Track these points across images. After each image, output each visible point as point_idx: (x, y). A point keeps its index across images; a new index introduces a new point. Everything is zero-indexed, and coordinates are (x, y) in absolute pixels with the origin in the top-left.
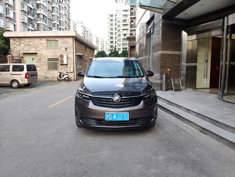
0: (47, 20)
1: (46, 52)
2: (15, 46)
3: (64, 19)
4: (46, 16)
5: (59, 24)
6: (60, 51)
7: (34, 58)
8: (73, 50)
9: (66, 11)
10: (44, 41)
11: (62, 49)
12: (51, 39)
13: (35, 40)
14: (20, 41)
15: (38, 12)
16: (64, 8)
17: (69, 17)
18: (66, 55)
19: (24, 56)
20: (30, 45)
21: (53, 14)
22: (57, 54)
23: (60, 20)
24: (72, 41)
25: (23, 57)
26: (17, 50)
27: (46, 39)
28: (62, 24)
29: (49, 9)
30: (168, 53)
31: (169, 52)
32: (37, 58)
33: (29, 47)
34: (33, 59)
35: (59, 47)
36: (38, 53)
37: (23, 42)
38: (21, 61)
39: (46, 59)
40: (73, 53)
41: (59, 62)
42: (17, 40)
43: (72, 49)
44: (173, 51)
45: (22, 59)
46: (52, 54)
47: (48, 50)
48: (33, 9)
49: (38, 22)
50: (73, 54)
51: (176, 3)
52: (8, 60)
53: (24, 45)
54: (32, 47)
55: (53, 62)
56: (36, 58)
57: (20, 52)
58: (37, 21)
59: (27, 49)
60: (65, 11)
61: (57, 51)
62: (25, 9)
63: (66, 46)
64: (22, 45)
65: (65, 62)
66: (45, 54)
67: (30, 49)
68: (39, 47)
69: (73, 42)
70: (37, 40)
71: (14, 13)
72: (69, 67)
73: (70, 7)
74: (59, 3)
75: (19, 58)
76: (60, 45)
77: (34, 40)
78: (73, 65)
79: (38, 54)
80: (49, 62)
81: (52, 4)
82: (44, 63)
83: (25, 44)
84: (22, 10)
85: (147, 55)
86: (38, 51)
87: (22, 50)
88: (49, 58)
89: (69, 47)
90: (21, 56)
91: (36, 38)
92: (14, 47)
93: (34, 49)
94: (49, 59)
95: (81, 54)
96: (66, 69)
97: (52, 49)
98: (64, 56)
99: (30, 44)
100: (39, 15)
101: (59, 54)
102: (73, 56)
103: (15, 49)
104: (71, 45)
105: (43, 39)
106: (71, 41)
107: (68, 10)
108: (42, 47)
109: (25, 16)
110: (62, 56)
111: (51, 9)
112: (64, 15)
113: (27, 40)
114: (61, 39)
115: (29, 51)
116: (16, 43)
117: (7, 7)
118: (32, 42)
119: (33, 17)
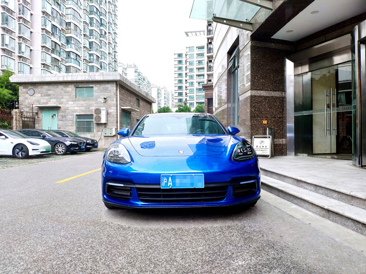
0: (80, 61)
1: (74, 105)
2: (27, 95)
3: (108, 60)
4: (80, 55)
5: (100, 68)
6: (96, 103)
7: (55, 115)
8: (117, 101)
9: (111, 49)
10: (71, 89)
11: (99, 100)
12: (83, 86)
13: (58, 87)
14: (35, 89)
15: (67, 50)
16: (107, 43)
17: (115, 57)
18: (104, 108)
19: (39, 112)
20: (49, 95)
21: (90, 52)
22: (91, 109)
23: (101, 62)
24: (115, 88)
25: (37, 113)
26: (30, 102)
27: (75, 86)
28: (104, 68)
29: (85, 46)
30: (262, 95)
31: (263, 93)
32: (60, 114)
33: (47, 97)
34: (53, 117)
35: (94, 97)
36: (61, 106)
37: (39, 90)
38: (34, 118)
39: (73, 115)
40: (117, 106)
41: (94, 120)
42: (30, 87)
43: (115, 99)
44: (271, 91)
45: (36, 117)
46: (84, 108)
47: (77, 102)
48: (60, 45)
49: (67, 64)
50: (115, 108)
51: (272, 10)
52: (14, 116)
54: (52, 98)
55: (84, 120)
56: (58, 114)
57: (34, 106)
58: (66, 62)
59: (45, 101)
60: (109, 47)
61: (91, 102)
62: (49, 45)
63: (106, 95)
64: (38, 95)
65: (103, 121)
66: (72, 108)
67: (49, 101)
68: (62, 98)
69: (117, 90)
70: (61, 87)
71: (31, 50)
72: (110, 127)
73: (116, 43)
74: (101, 37)
75: (31, 114)
76: (95, 94)
77: (55, 87)
78: (115, 124)
79: (62, 109)
80: (77, 120)
81: (90, 38)
82: (71, 122)
83: (41, 94)
84: (43, 47)
85: (230, 102)
86: (62, 103)
87: (37, 103)
88: (78, 114)
89: (110, 97)
90: (35, 111)
91: (58, 84)
92: (24, 98)
93: (55, 100)
94: (79, 116)
95: (130, 108)
96: (104, 130)
97: (83, 101)
98: (102, 111)
99: (49, 93)
100: (68, 53)
101: (93, 108)
102: (115, 111)
103: (27, 100)
104: (113, 94)
105: (70, 86)
106: (112, 88)
107: (113, 47)
108: (68, 97)
109: (47, 55)
110: (98, 111)
111: (88, 46)
112: (108, 54)
113: (46, 87)
114: (98, 85)
115: (47, 104)
116: (29, 92)
117: (21, 42)
118: (52, 90)
119: (59, 56)
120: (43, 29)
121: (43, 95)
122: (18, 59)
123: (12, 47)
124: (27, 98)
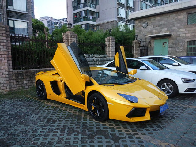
1: (186, 32)
2: (142, 28)
7: (165, 43)
10: (183, 16)
13: (169, 17)
14: (148, 22)
19: (152, 41)
20: (160, 25)
25: (150, 42)
26: (144, 33)
27: (187, 13)
32: (171, 41)
33: (159, 28)
34: (163, 44)
36: (172, 34)
37: (152, 22)
38: (147, 47)
39: (184, 42)
42: (145, 20)
45: (149, 45)
47: (189, 28)
52: (134, 46)
53: (152, 26)
54: (163, 28)
56: (169, 42)
57: (147, 37)
59: (157, 31)
64: (151, 27)
66: (184, 35)
67: (161, 31)
68: (174, 26)
70: (172, 16)
75: (145, 43)
77: (167, 17)
79: (173, 36)
80: (188, 46)
82: (181, 48)
83: (154, 25)
86: (173, 31)
87: (150, 34)
88: (190, 40)
90: (148, 41)
91: (170, 14)
92: (139, 31)
93: (166, 29)
99: (161, 23)
103: (141, 32)
105: (182, 14)
108: (179, 25)
113: (158, 18)
115: (159, 33)
116: (143, 25)
118: (164, 20)
119: (151, 4)
121: (155, 26)
124: (141, 31)
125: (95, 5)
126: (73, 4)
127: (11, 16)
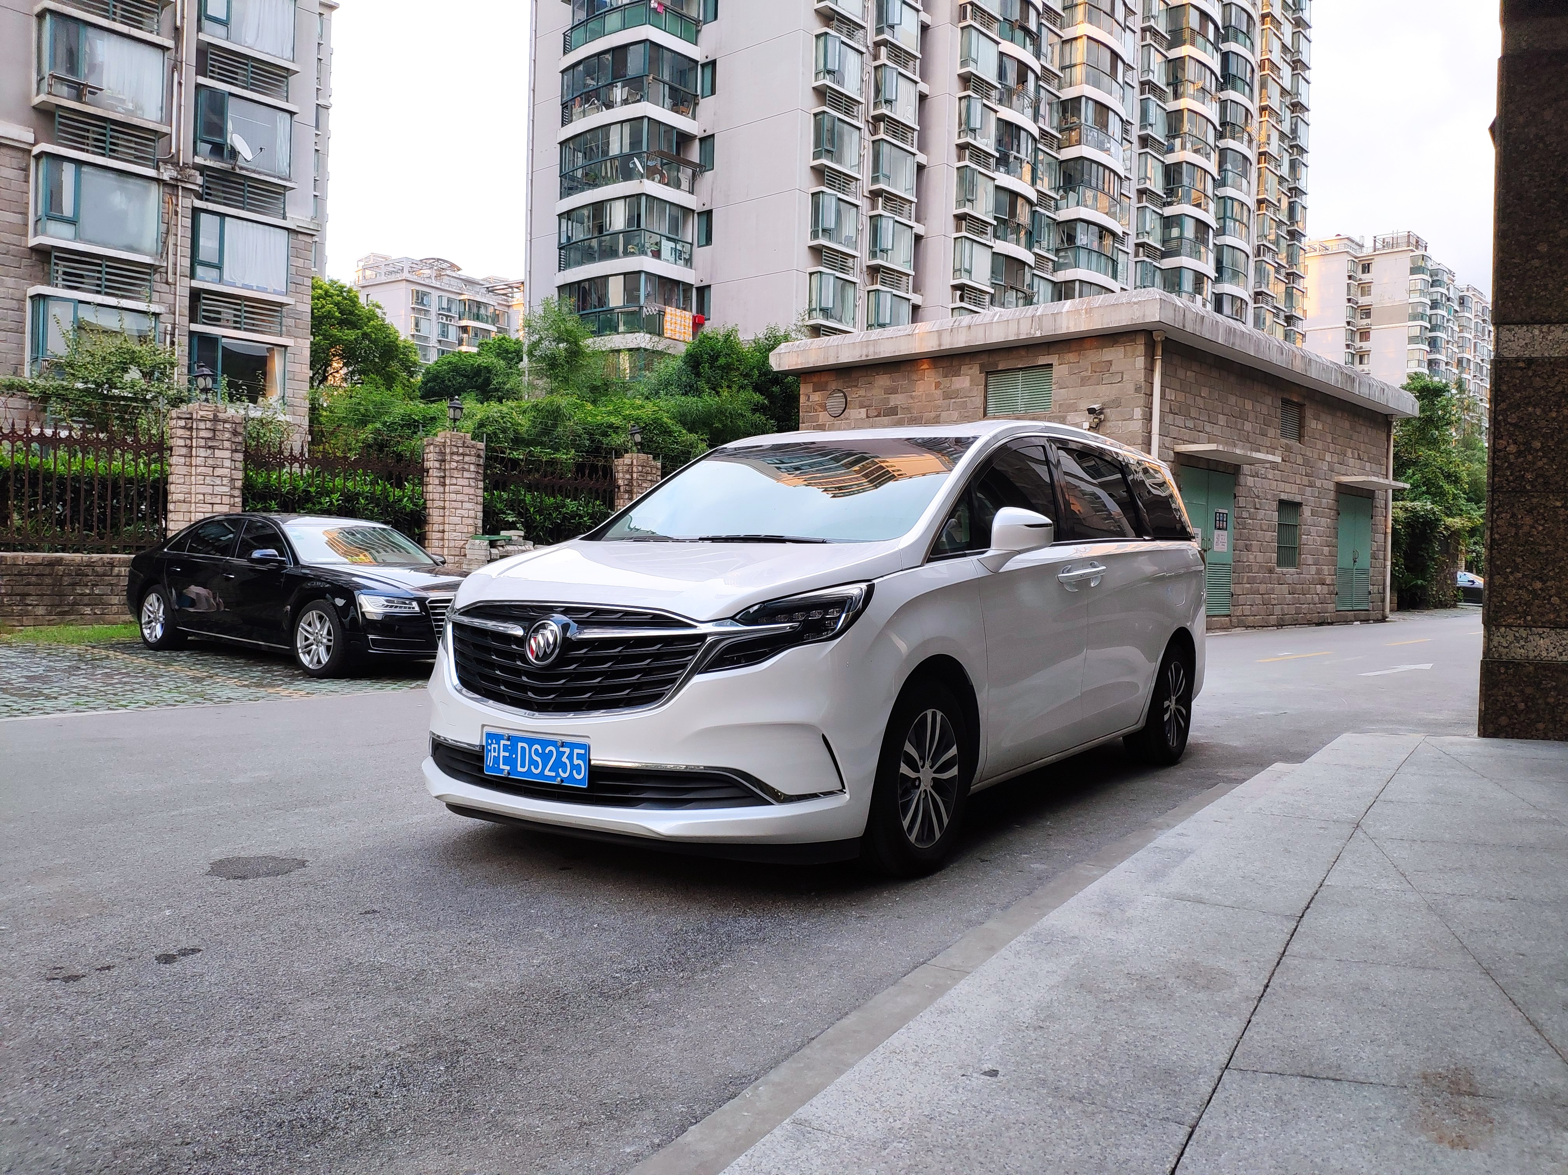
3: (1252, 235)
4: (1119, 231)
5: (1213, 274)
9: (1273, 181)
15: (1063, 215)
16: (1254, 159)
21: (1168, 211)
23: (1219, 249)
28: (1236, 274)
29: (1148, 185)
48: (1033, 196)
49: (1061, 276)
60: (1262, 177)
62: (984, 207)
71: (918, 238)
74: (1220, 136)
81: (1171, 150)
84: (960, 218)
100: (1068, 228)
117: (880, 211)
119: (1029, 247)
120: (962, 147)
122: (867, 279)
123: (849, 238)
125: (692, 244)
126: (564, 228)
127: (205, 317)
